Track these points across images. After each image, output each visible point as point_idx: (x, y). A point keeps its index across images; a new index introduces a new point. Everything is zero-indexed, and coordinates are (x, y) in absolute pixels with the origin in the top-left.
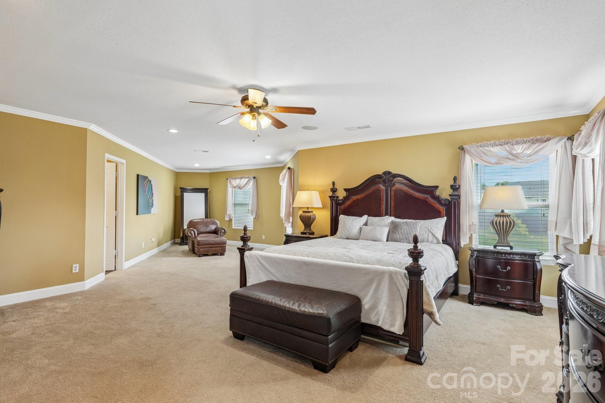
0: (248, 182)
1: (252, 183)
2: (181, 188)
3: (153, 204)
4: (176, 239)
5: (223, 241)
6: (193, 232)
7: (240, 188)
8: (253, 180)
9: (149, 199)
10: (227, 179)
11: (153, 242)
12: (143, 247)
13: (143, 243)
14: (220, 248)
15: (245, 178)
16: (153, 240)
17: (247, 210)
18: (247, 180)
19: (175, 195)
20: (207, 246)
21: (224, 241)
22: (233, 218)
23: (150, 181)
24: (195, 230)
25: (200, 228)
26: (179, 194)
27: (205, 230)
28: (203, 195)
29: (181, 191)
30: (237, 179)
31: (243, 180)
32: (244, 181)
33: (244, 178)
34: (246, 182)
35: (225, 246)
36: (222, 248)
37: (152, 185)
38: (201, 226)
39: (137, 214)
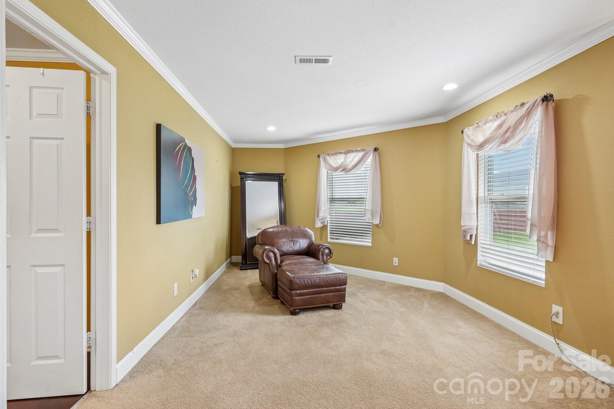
0: (364, 159)
1: (370, 159)
2: (241, 173)
3: (195, 199)
4: (233, 257)
5: (341, 279)
6: (271, 254)
7: (345, 170)
8: (372, 155)
9: (187, 187)
10: (319, 156)
11: (196, 277)
12: (176, 293)
13: (176, 285)
14: (335, 293)
15: (356, 151)
16: (197, 272)
17: (364, 210)
18: (360, 154)
19: (231, 184)
20: (309, 290)
21: (343, 279)
22: (329, 224)
23: (190, 150)
24: (276, 251)
25: (282, 244)
26: (238, 183)
27: (290, 247)
28: (275, 185)
29: (242, 179)
30: (338, 155)
31: (352, 155)
32: (353, 158)
33: (353, 152)
34: (356, 159)
35: (344, 290)
36: (338, 293)
37: (193, 159)
38: (284, 240)
39: (158, 221)
